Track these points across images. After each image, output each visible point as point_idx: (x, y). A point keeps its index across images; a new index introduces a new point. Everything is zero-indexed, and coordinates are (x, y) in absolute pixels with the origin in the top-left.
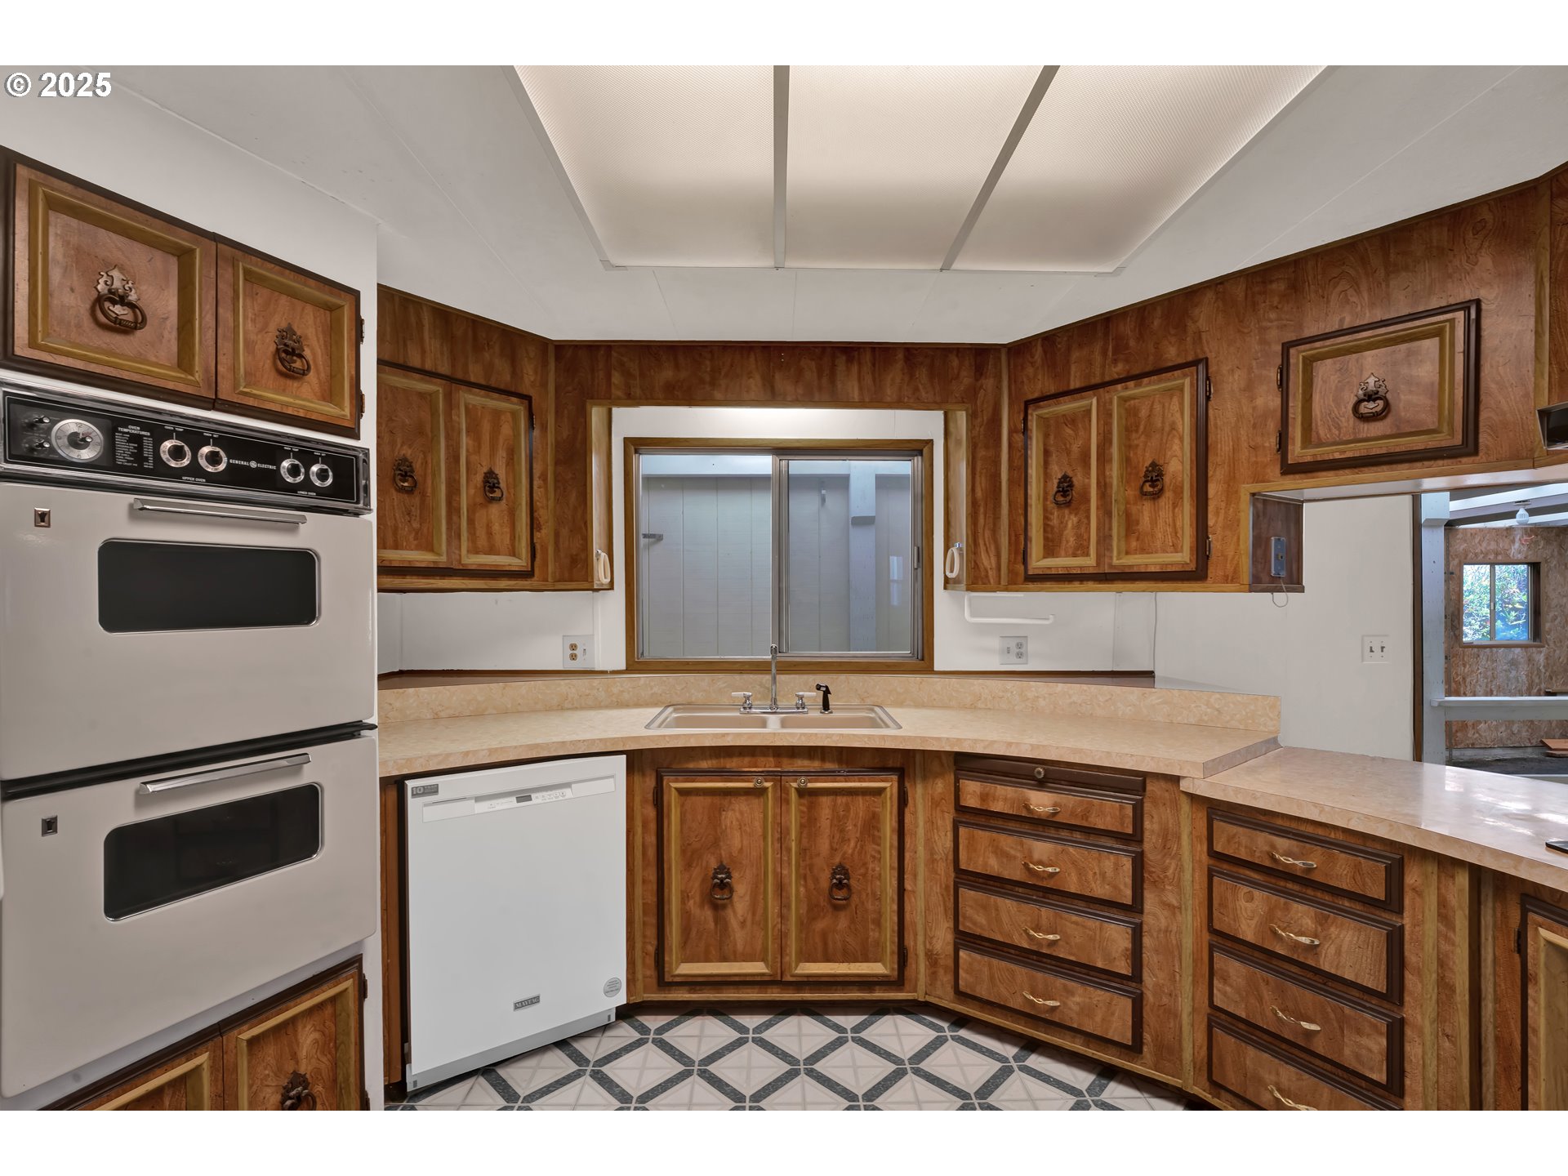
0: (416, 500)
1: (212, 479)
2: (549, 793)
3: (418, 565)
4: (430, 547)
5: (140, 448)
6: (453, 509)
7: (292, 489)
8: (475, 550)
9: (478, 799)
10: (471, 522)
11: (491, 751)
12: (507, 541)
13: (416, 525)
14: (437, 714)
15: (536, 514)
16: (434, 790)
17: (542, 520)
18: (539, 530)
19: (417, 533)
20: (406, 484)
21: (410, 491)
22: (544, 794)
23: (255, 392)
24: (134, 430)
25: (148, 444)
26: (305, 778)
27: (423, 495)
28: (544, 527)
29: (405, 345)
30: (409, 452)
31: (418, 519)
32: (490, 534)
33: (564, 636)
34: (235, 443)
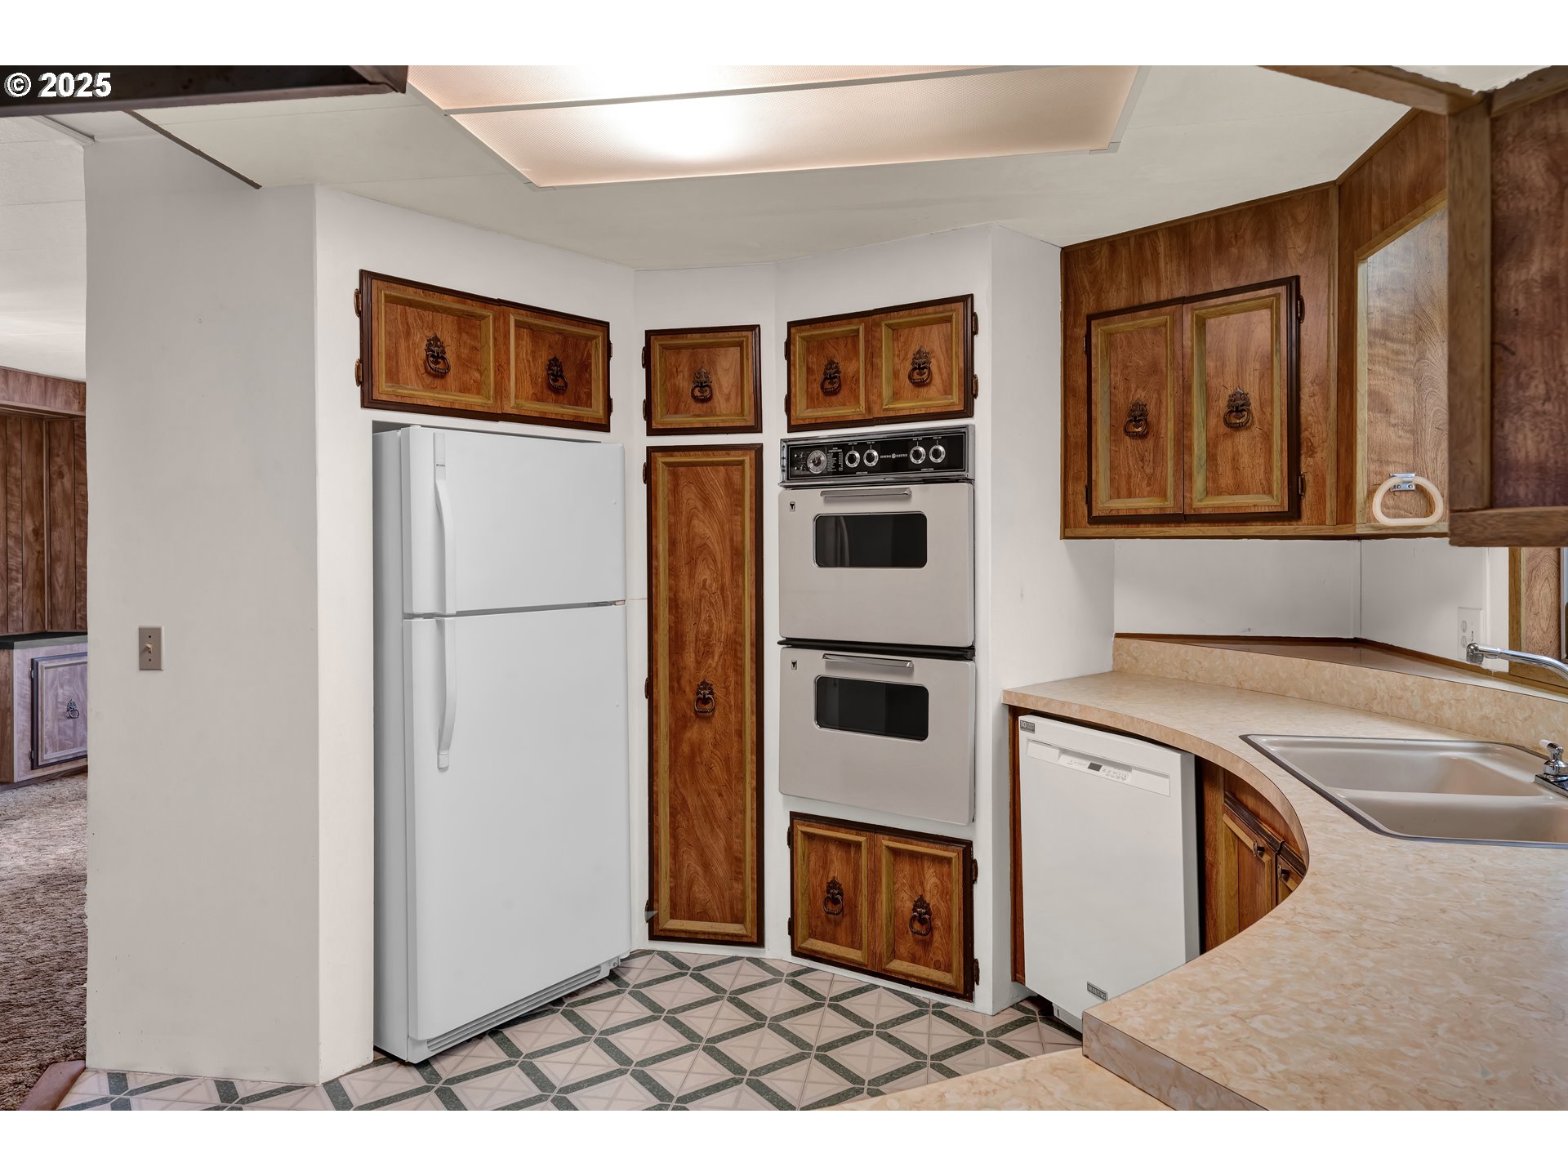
0: (1150, 443)
1: (871, 471)
2: (1116, 770)
3: (1144, 512)
4: (1158, 494)
5: (837, 461)
6: (1183, 447)
7: (917, 469)
8: (1213, 490)
9: (1064, 751)
10: (1211, 458)
12: (1260, 474)
13: (1148, 470)
16: (1032, 729)
17: (1316, 441)
18: (1312, 452)
19: (1150, 479)
20: (1140, 429)
21: (1143, 436)
22: (1113, 769)
24: (835, 450)
25: (841, 456)
26: (915, 680)
27: (1157, 437)
28: (1319, 450)
29: (1140, 283)
30: (1143, 394)
31: (1151, 464)
32: (1236, 468)
33: (1460, 608)
34: (884, 445)
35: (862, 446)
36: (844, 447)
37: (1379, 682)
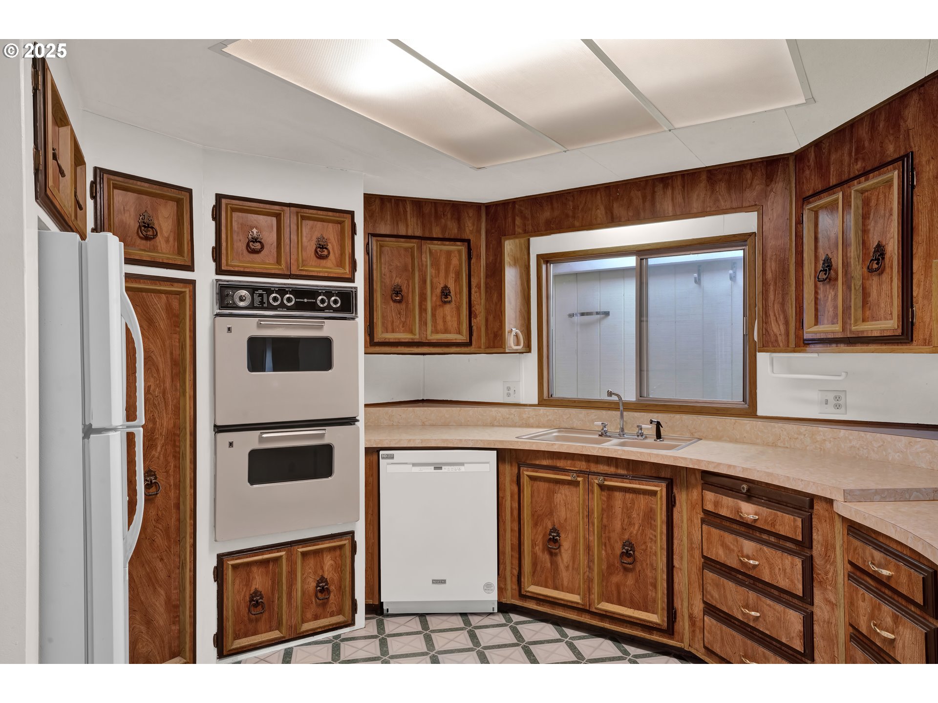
0: (403, 306)
1: (289, 309)
2: (452, 467)
3: (403, 341)
4: (411, 332)
5: (262, 299)
6: (423, 310)
7: (322, 310)
8: (436, 331)
9: (414, 465)
10: (434, 315)
11: (422, 441)
12: (455, 325)
13: (403, 319)
14: (424, 423)
15: (473, 309)
16: (392, 457)
17: (477, 312)
18: (476, 317)
19: (403, 324)
20: (398, 298)
21: (400, 302)
22: (450, 467)
23: (305, 269)
24: (260, 292)
25: (265, 296)
26: (325, 441)
27: (407, 303)
28: (478, 316)
29: (397, 224)
30: (400, 281)
31: (404, 316)
32: (445, 322)
33: (504, 382)
34: (299, 293)
35: (282, 291)
36: (268, 290)
37: (497, 413)
